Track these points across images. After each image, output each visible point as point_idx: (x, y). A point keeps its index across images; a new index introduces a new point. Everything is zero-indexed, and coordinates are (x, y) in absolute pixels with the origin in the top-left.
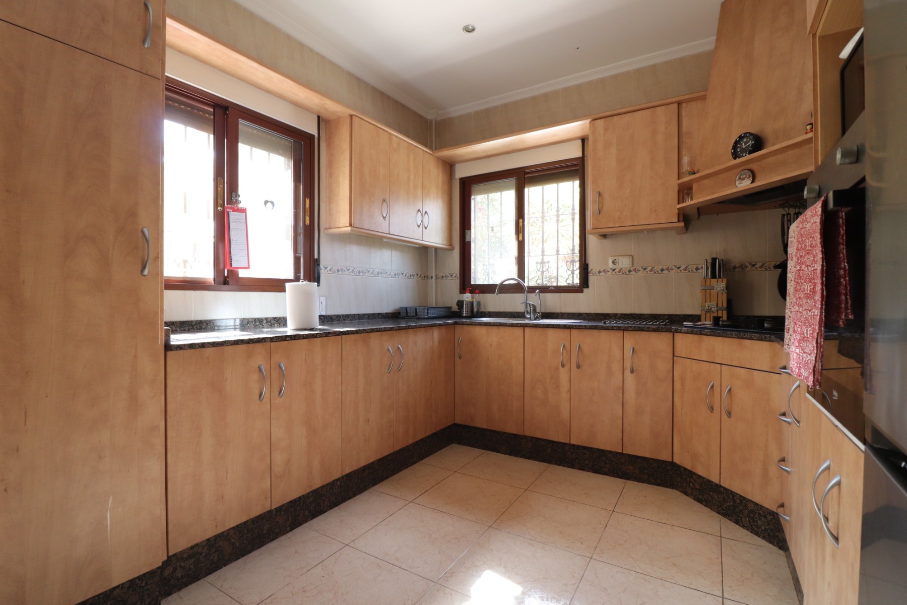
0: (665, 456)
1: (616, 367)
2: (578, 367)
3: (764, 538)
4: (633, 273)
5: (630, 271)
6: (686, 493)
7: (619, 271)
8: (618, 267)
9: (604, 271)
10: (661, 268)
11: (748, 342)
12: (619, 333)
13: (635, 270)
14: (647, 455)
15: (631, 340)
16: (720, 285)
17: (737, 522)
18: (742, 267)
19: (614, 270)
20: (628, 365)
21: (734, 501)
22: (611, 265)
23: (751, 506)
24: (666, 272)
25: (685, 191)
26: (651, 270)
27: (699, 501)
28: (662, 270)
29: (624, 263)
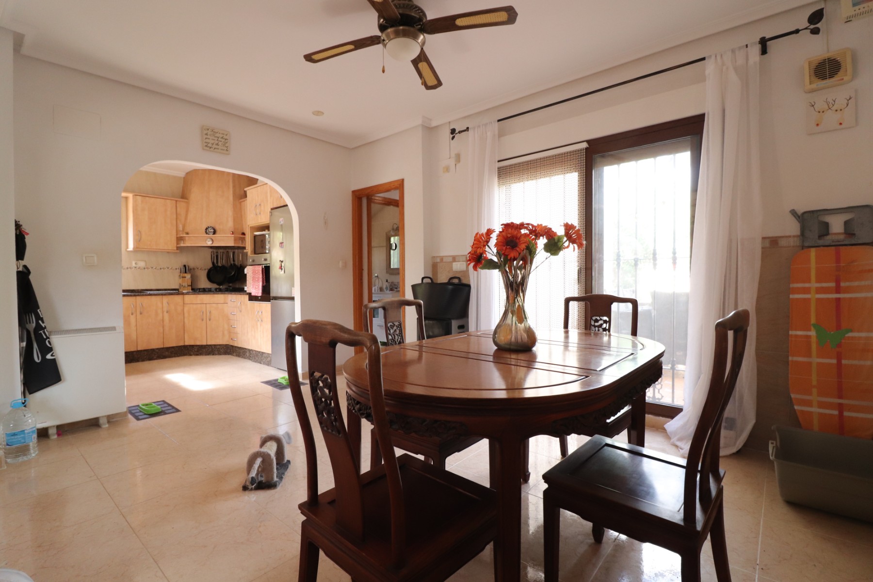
0: (181, 344)
1: (160, 311)
2: (141, 314)
3: (223, 354)
4: (146, 269)
5: (144, 268)
6: (191, 355)
7: (139, 268)
8: (138, 266)
9: (130, 268)
10: (160, 267)
11: (216, 295)
12: (161, 297)
13: (147, 268)
14: (174, 345)
15: (166, 299)
16: (188, 276)
17: (213, 355)
18: (194, 269)
19: (136, 267)
20: (165, 309)
21: (212, 348)
22: (134, 265)
23: (218, 347)
24: (162, 270)
25: (179, 239)
26: (155, 269)
27: (197, 355)
28: (161, 269)
29: (142, 264)
